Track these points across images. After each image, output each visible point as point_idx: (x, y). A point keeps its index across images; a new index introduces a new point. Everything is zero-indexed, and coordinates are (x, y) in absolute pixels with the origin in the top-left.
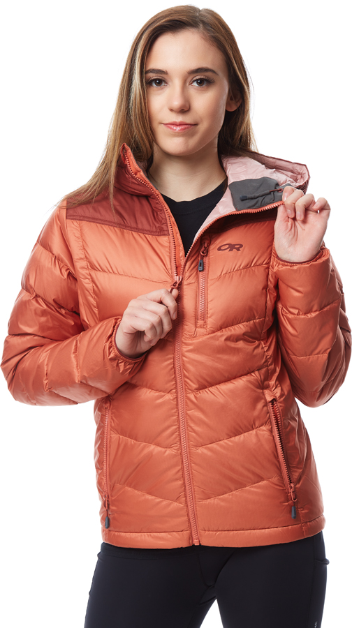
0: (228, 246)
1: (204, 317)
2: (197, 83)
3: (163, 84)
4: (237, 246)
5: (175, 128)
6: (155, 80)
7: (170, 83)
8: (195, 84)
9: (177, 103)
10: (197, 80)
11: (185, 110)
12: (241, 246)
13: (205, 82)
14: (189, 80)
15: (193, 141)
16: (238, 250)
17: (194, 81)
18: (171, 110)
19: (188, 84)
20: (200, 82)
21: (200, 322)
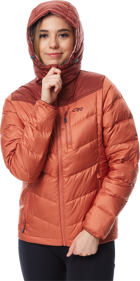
0: (76, 109)
1: (71, 143)
2: (62, 36)
3: (46, 36)
4: (80, 109)
5: (52, 56)
6: (43, 35)
7: (49, 36)
8: (61, 36)
9: (53, 45)
10: (61, 35)
11: (57, 47)
12: (82, 108)
13: (65, 36)
14: (58, 34)
15: (61, 61)
16: (81, 110)
17: (60, 35)
18: (51, 48)
19: (57, 36)
20: (63, 35)
21: (69, 146)
